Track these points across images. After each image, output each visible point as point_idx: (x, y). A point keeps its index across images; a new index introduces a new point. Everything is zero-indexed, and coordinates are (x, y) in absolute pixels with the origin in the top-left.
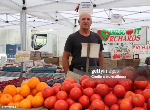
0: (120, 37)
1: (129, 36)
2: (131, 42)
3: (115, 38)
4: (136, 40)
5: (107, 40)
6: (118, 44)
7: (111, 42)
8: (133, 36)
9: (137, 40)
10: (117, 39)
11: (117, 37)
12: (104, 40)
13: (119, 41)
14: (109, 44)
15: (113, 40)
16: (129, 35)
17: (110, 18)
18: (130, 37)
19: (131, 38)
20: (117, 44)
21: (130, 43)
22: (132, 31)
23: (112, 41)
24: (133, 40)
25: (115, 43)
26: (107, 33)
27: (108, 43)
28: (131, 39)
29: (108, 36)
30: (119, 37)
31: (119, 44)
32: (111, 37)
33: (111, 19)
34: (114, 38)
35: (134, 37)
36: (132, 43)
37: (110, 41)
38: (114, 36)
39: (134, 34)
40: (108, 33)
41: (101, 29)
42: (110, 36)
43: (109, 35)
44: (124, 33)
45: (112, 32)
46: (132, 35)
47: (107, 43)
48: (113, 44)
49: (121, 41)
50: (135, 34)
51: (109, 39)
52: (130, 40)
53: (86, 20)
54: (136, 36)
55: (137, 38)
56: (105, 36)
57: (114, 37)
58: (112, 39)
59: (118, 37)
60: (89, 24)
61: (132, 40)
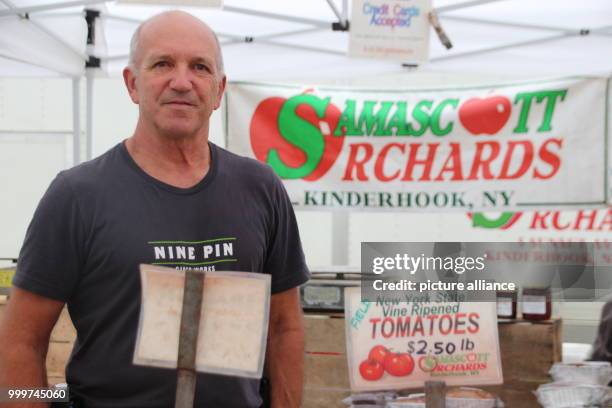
0: (415, 148)
1: (480, 146)
2: (495, 186)
3: (383, 154)
4: (530, 172)
5: (322, 168)
6: (404, 203)
7: (356, 186)
8: (512, 145)
9: (536, 175)
10: (395, 162)
11: (394, 151)
12: (306, 169)
13: (408, 177)
14: (340, 202)
15: (369, 169)
16: (483, 138)
17: (348, 24)
18: (487, 153)
19: (494, 155)
20: (394, 200)
21: (487, 194)
22: (501, 108)
23: (362, 177)
24: (512, 170)
25: (381, 195)
26: (324, 119)
27: (335, 195)
28: (496, 167)
29: (333, 145)
30: (408, 149)
31: (409, 204)
32: (354, 149)
33: (352, 27)
34: (374, 158)
35: (519, 151)
36: (503, 194)
37: (348, 177)
38: (378, 144)
39: (516, 131)
40: (334, 118)
41: (285, 93)
42: (349, 141)
43: (338, 132)
44: (443, 125)
45: (358, 114)
46: (504, 136)
47: (324, 195)
48: (367, 204)
49: (426, 177)
50: (522, 127)
51: (342, 160)
52: (488, 176)
53: (183, 67)
54: (528, 145)
55: (537, 163)
56: (312, 139)
57: (377, 150)
58: (360, 166)
59: (402, 148)
60: (202, 98)
61: (503, 175)
